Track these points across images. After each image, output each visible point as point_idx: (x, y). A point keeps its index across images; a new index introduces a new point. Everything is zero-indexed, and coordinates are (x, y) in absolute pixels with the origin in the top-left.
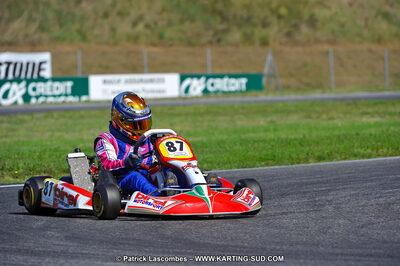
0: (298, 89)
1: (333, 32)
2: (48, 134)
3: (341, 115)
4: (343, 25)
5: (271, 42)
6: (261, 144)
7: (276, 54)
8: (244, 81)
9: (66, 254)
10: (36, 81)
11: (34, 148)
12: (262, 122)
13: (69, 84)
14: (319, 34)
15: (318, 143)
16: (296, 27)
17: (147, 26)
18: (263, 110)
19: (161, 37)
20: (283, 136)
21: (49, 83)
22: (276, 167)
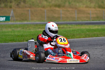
0: (20, 21)
1: (30, 4)
3: (33, 28)
4: (33, 2)
6: (10, 36)
7: (14, 10)
8: (5, 18)
12: (10, 30)
14: (26, 5)
15: (26, 36)
16: (20, 3)
18: (10, 26)
20: (16, 34)
22: (15, 43)
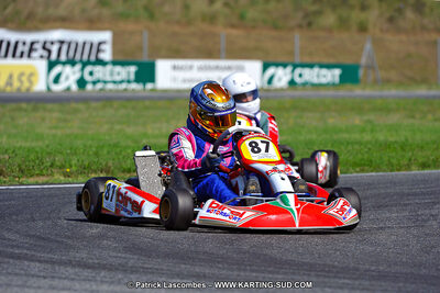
0: (400, 84)
2: (106, 127)
5: (370, 27)
6: (356, 147)
7: (377, 43)
8: (337, 72)
9: (124, 269)
10: (94, 64)
11: (90, 142)
12: (357, 121)
13: (133, 69)
14: (426, 21)
15: (422, 147)
16: (400, 11)
17: (226, 4)
18: (358, 107)
19: (242, 17)
20: (381, 137)
21: (109, 67)
22: (373, 174)
